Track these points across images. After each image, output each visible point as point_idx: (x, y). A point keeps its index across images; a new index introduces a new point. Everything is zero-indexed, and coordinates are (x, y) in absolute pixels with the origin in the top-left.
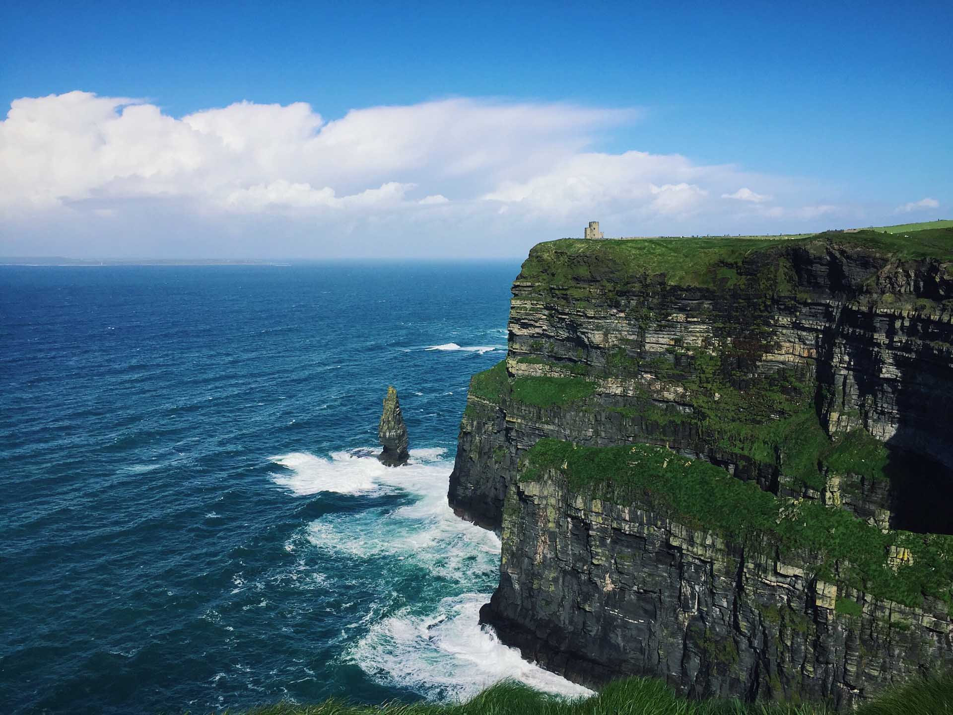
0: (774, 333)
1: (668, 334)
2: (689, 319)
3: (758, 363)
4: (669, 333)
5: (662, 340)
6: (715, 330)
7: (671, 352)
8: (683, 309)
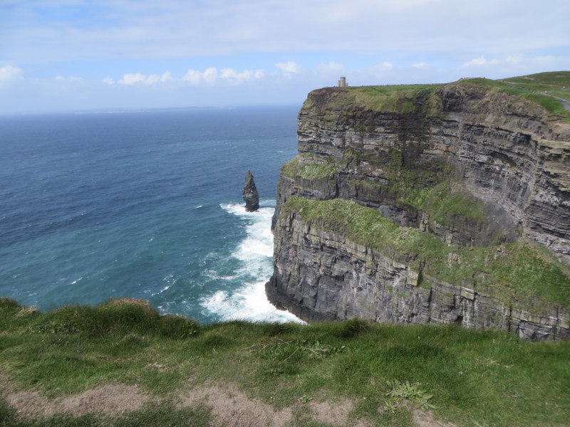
0: (430, 138)
2: (386, 131)
3: (422, 155)
4: (375, 139)
5: (372, 143)
6: (400, 136)
7: (377, 149)
8: (383, 125)
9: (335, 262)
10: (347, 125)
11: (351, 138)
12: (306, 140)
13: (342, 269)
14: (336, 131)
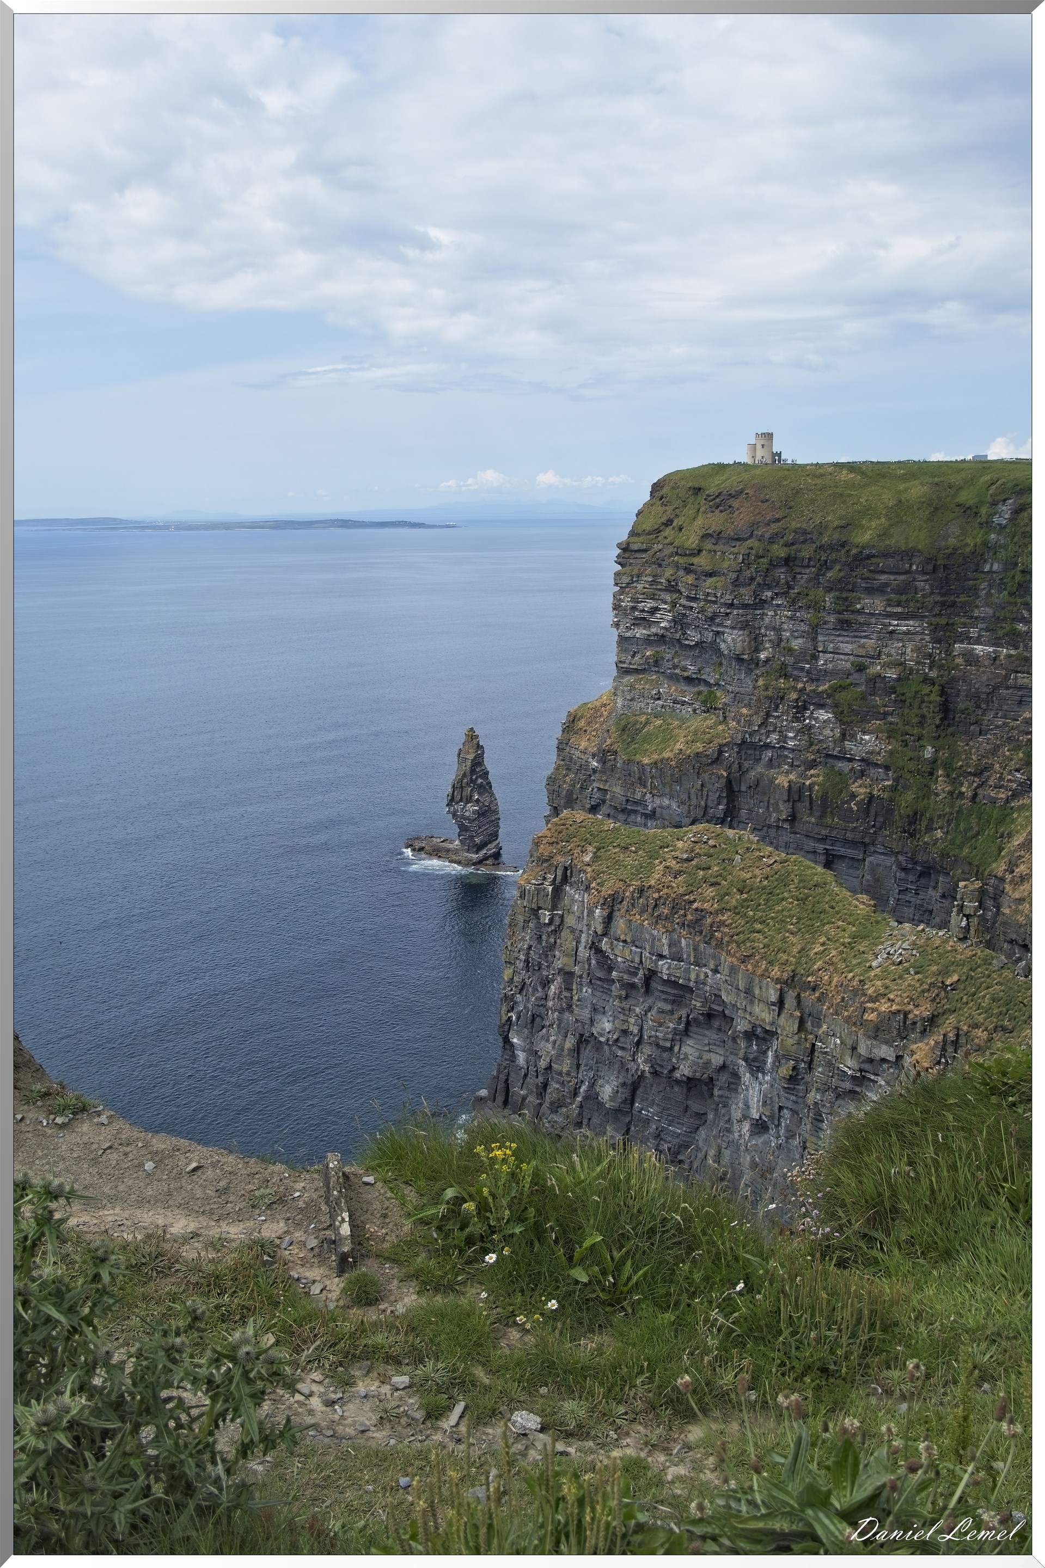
1: (856, 637)
2: (889, 609)
4: (856, 634)
5: (847, 648)
6: (935, 629)
7: (861, 669)
8: (881, 590)
9: (686, 1032)
10: (769, 587)
11: (778, 630)
12: (640, 632)
13: (706, 1056)
14: (731, 605)
